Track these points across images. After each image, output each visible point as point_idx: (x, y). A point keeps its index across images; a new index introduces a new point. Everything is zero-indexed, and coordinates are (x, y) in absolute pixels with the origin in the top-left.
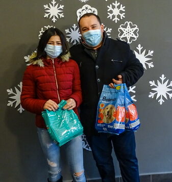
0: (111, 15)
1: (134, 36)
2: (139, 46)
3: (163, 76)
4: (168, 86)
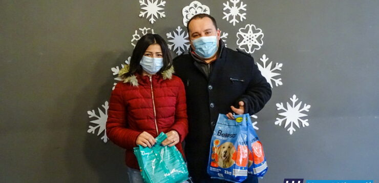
0: (227, 16)
1: (257, 44)
2: (264, 56)
3: (294, 96)
4: (301, 110)
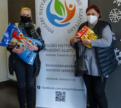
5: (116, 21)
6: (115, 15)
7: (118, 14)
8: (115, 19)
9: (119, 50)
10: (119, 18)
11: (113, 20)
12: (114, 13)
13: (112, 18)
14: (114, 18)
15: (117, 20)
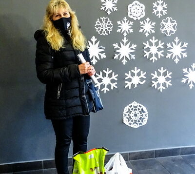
0: (155, 11)
1: (173, 30)
2: (177, 38)
3: (194, 64)
5: (106, 34)
6: (104, 26)
7: (107, 24)
8: (104, 30)
9: (111, 71)
10: (109, 29)
11: (101, 32)
12: (102, 22)
13: (99, 30)
14: (102, 30)
15: (107, 32)
